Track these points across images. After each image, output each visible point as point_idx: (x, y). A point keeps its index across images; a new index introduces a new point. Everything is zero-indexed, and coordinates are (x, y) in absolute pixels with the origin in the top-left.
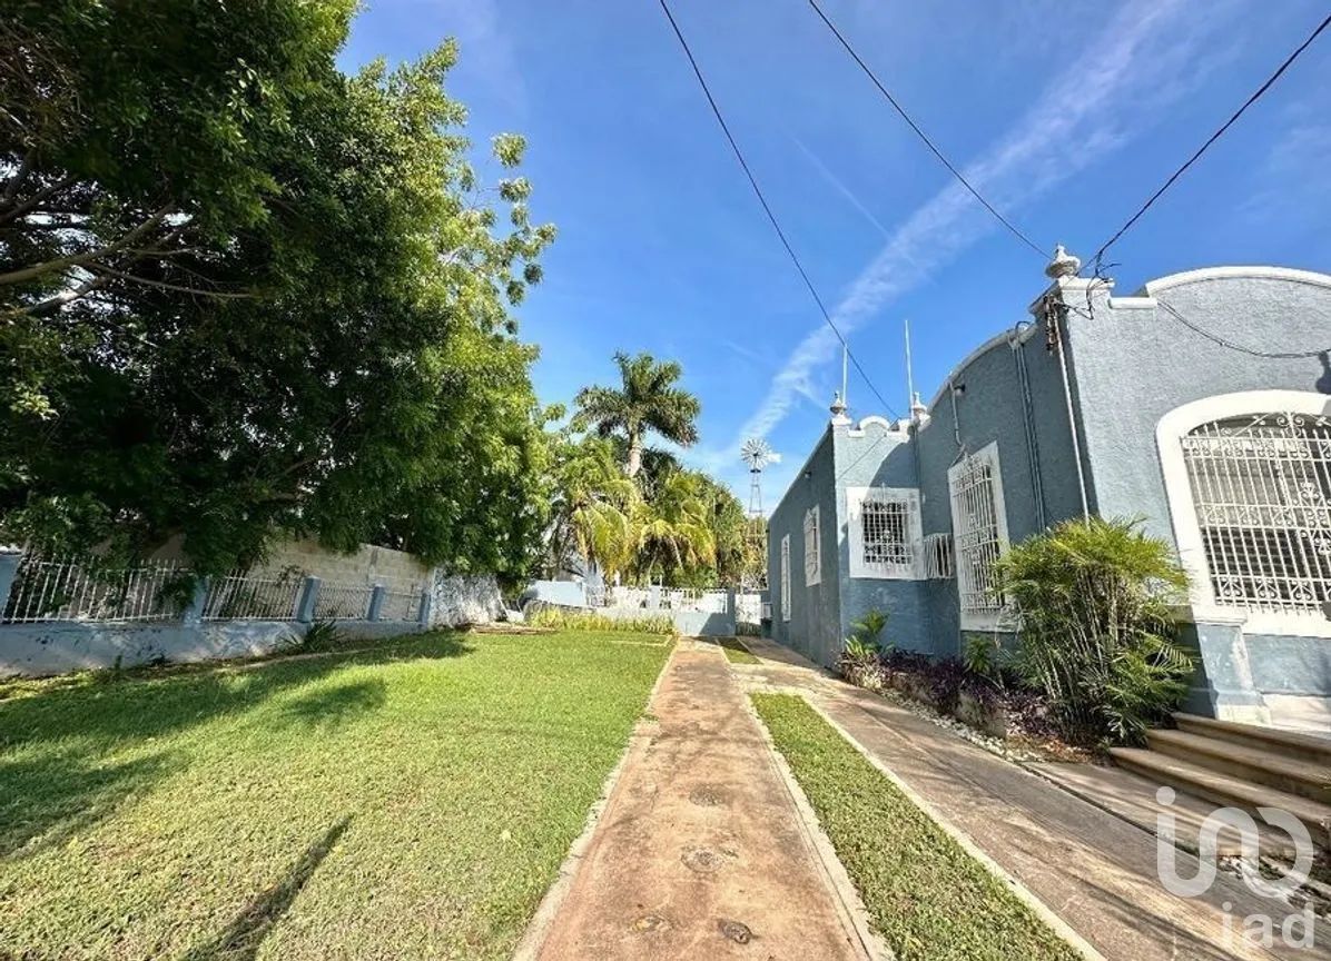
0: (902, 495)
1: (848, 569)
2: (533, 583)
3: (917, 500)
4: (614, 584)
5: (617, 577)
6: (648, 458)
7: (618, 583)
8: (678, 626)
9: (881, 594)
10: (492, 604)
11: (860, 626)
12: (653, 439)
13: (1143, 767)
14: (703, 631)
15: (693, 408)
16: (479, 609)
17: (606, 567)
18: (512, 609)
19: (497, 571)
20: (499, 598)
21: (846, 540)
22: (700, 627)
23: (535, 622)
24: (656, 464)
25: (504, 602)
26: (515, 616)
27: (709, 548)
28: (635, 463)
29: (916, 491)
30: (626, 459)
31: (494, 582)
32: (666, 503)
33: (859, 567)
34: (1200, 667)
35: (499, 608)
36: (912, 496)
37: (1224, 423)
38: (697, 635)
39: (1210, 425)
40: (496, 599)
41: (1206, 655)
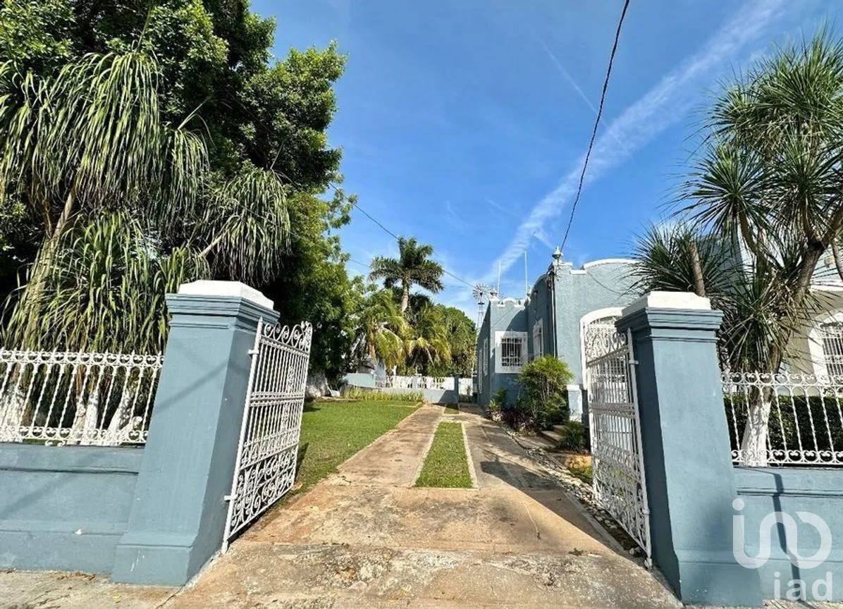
0: (519, 335)
1: (494, 370)
2: (345, 375)
3: (526, 337)
4: (392, 374)
5: (394, 371)
6: (412, 300)
7: (395, 373)
8: (426, 397)
9: (508, 380)
10: (322, 387)
11: (497, 395)
12: (416, 289)
13: (548, 437)
14: (441, 400)
15: (439, 270)
16: (316, 390)
17: (387, 364)
18: (333, 389)
19: (326, 369)
20: (327, 384)
21: (494, 356)
22: (439, 398)
23: (347, 396)
24: (418, 303)
25: (329, 386)
26: (336, 394)
27: (448, 353)
28: (405, 305)
29: (526, 333)
30: (400, 301)
31: (324, 375)
32: (423, 327)
33: (499, 369)
34: (568, 404)
35: (326, 389)
36: (524, 335)
37: (602, 319)
38: (437, 402)
39: (598, 320)
40: (325, 384)
41: (570, 401)
